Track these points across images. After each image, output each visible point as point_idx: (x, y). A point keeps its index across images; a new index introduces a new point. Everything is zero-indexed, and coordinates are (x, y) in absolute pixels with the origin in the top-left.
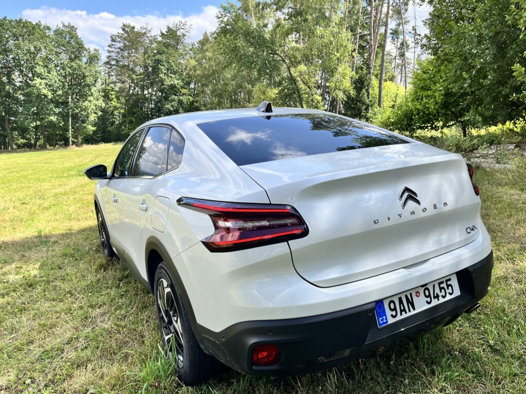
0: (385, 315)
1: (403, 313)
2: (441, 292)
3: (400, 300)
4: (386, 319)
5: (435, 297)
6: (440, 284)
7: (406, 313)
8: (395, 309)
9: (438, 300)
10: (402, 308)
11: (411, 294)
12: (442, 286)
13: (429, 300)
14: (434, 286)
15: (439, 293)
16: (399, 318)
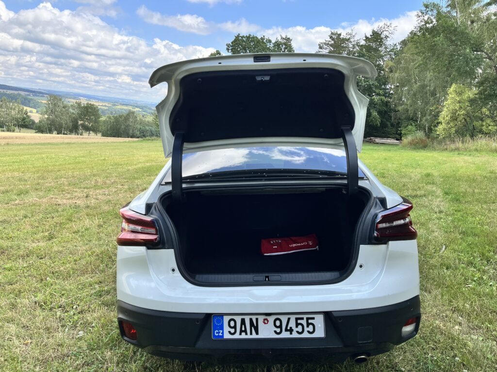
0: (222, 329)
1: (243, 334)
2: (297, 327)
3: (243, 321)
4: (223, 333)
5: (286, 330)
6: (297, 319)
7: (246, 334)
8: (235, 327)
9: (291, 334)
10: (243, 329)
11: (257, 319)
12: (299, 321)
13: (278, 330)
14: (289, 319)
15: (294, 328)
16: (237, 336)
